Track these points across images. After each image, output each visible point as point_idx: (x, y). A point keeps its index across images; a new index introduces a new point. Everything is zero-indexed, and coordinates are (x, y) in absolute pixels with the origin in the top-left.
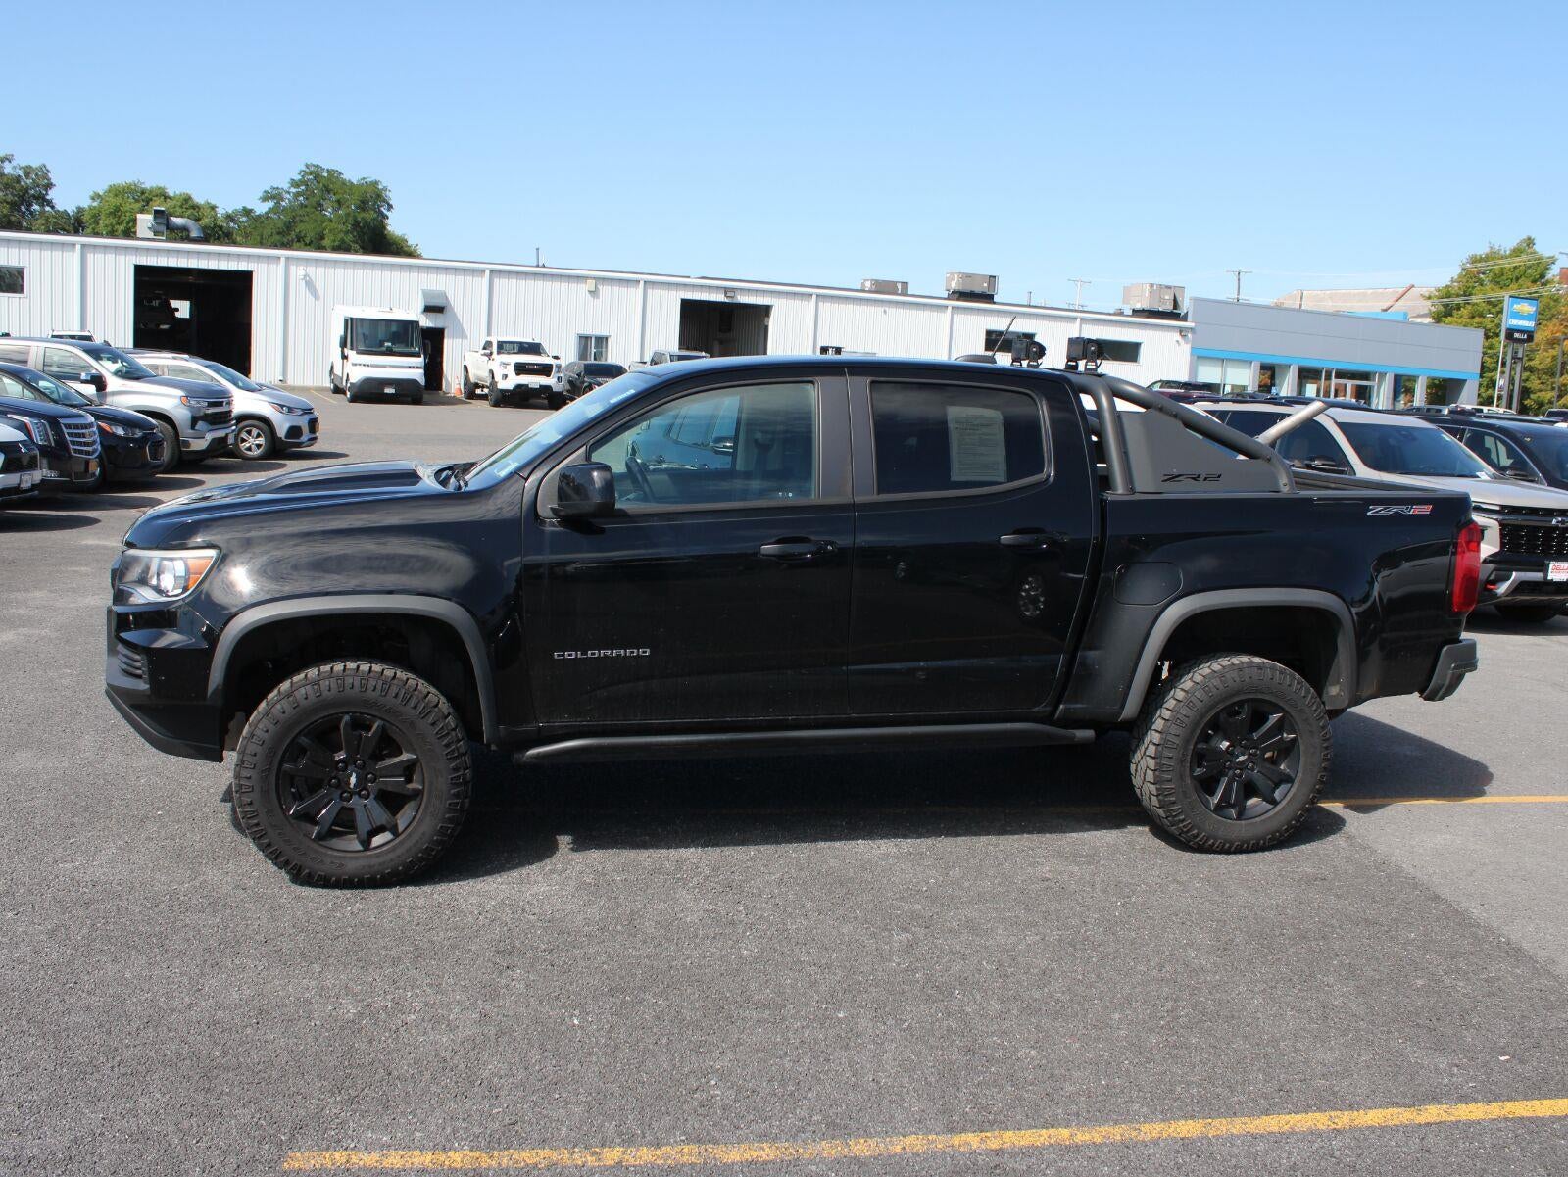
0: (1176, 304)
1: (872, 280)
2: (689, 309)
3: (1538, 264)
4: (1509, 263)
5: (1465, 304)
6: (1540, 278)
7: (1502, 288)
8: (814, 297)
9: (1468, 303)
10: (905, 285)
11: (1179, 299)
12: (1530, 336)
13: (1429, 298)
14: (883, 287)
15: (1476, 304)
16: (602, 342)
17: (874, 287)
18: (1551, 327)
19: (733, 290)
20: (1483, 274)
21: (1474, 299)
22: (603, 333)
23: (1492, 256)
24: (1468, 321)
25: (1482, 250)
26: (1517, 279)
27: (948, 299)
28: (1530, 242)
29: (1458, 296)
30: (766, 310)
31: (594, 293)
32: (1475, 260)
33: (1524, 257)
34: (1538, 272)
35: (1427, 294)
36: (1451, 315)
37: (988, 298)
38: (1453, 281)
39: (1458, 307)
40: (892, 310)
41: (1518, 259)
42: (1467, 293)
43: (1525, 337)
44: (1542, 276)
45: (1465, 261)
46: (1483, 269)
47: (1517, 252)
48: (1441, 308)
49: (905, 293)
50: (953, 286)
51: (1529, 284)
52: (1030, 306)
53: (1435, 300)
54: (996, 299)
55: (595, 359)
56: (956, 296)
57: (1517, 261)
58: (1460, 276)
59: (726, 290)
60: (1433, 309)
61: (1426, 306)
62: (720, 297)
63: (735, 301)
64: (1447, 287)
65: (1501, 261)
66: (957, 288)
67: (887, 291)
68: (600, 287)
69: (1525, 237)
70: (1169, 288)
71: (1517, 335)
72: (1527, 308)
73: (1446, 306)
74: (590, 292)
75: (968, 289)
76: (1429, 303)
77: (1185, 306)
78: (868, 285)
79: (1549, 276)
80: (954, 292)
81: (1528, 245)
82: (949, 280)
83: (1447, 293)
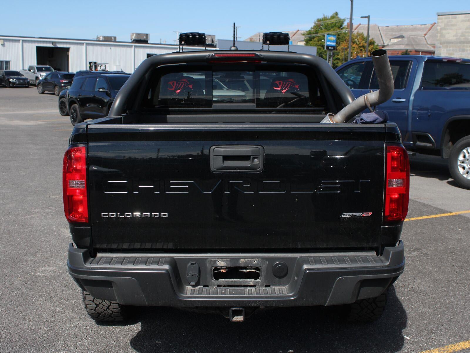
0: (213, 41)
1: (103, 36)
2: (39, 50)
3: (340, 22)
4: (330, 22)
5: (316, 36)
6: (340, 26)
7: (328, 30)
8: (85, 44)
9: (317, 36)
10: (115, 38)
11: (214, 39)
12: (335, 48)
13: (304, 35)
14: (108, 39)
15: (320, 36)
16: (8, 63)
17: (104, 39)
18: (344, 44)
19: (55, 42)
20: (322, 25)
21: (319, 35)
22: (7, 60)
23: (325, 19)
24: (317, 42)
25: (321, 17)
26: (333, 27)
27: (132, 42)
28: (337, 14)
29: (314, 33)
30: (68, 49)
31: (3, 45)
32: (319, 20)
33: (335, 19)
34: (340, 25)
35: (303, 33)
36: (312, 41)
37: (146, 42)
38: (311, 28)
39: (314, 38)
40: (113, 48)
41: (333, 20)
42: (317, 33)
43: (333, 48)
44: (341, 26)
45: (315, 21)
46: (321, 24)
47: (333, 17)
48: (308, 38)
49: (115, 41)
50: (133, 37)
51: (337, 29)
52: (161, 44)
53: (306, 35)
54: (149, 42)
55: (6, 69)
56: (135, 41)
57: (333, 21)
58: (314, 26)
59: (53, 43)
60: (306, 39)
61: (303, 38)
62: (50, 45)
63: (56, 46)
64: (310, 30)
65: (327, 21)
66: (135, 39)
67: (109, 40)
68: (5, 43)
69: (335, 12)
70: (210, 35)
71: (330, 48)
72: (333, 38)
73: (310, 37)
74: (2, 45)
75: (139, 38)
76: (304, 36)
77: (216, 43)
78: (101, 38)
79: (343, 26)
80: (134, 40)
81: (336, 15)
82: (132, 36)
83: (310, 33)
